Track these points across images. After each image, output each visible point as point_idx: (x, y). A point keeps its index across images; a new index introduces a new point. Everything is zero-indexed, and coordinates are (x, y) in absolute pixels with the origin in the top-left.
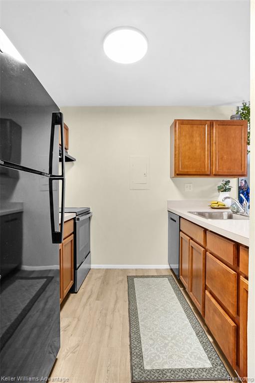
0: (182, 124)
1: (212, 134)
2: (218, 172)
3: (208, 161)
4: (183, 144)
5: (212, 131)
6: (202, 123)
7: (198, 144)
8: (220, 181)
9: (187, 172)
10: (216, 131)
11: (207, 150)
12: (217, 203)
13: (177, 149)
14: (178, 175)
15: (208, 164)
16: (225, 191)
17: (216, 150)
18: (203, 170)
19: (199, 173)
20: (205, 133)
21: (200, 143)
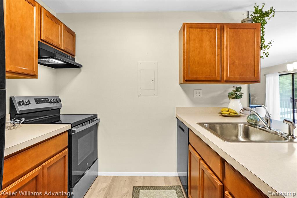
0: (191, 28)
1: (222, 38)
2: (229, 78)
3: (218, 66)
4: (192, 49)
5: (222, 35)
6: (212, 26)
7: (208, 48)
8: (231, 88)
9: (197, 78)
10: (227, 34)
11: (218, 55)
12: (228, 111)
13: (186, 54)
14: (187, 81)
15: (218, 69)
16: (236, 97)
17: (227, 55)
18: (214, 76)
19: (209, 79)
20: (215, 37)
21: (211, 47)
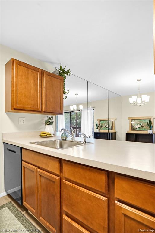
1: (42, 80)
2: (47, 110)
3: (40, 100)
4: (20, 83)
5: (42, 78)
6: (36, 69)
7: (32, 85)
8: (46, 118)
9: (24, 107)
10: (45, 78)
11: (39, 92)
12: (45, 133)
13: (14, 86)
14: (15, 109)
16: (50, 124)
17: (45, 93)
18: (36, 107)
19: (33, 110)
20: (38, 78)
21: (34, 85)
